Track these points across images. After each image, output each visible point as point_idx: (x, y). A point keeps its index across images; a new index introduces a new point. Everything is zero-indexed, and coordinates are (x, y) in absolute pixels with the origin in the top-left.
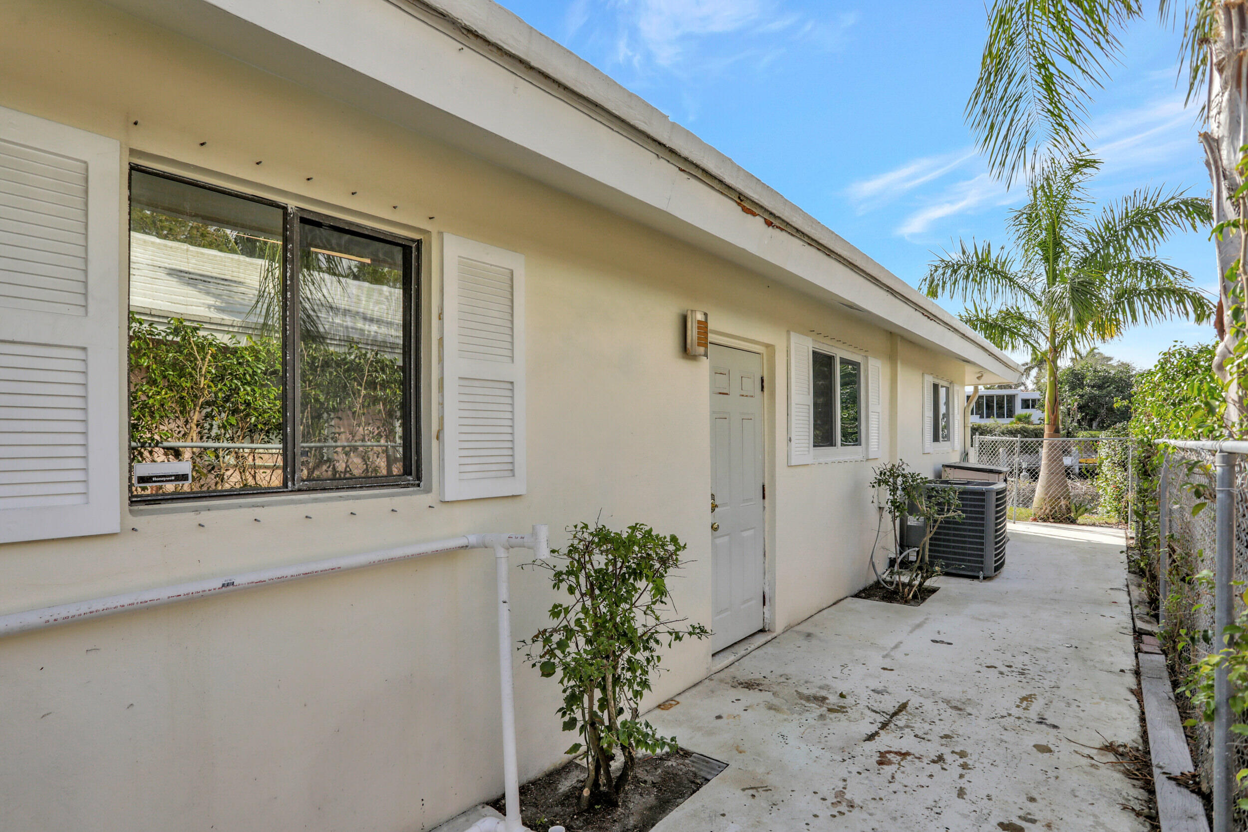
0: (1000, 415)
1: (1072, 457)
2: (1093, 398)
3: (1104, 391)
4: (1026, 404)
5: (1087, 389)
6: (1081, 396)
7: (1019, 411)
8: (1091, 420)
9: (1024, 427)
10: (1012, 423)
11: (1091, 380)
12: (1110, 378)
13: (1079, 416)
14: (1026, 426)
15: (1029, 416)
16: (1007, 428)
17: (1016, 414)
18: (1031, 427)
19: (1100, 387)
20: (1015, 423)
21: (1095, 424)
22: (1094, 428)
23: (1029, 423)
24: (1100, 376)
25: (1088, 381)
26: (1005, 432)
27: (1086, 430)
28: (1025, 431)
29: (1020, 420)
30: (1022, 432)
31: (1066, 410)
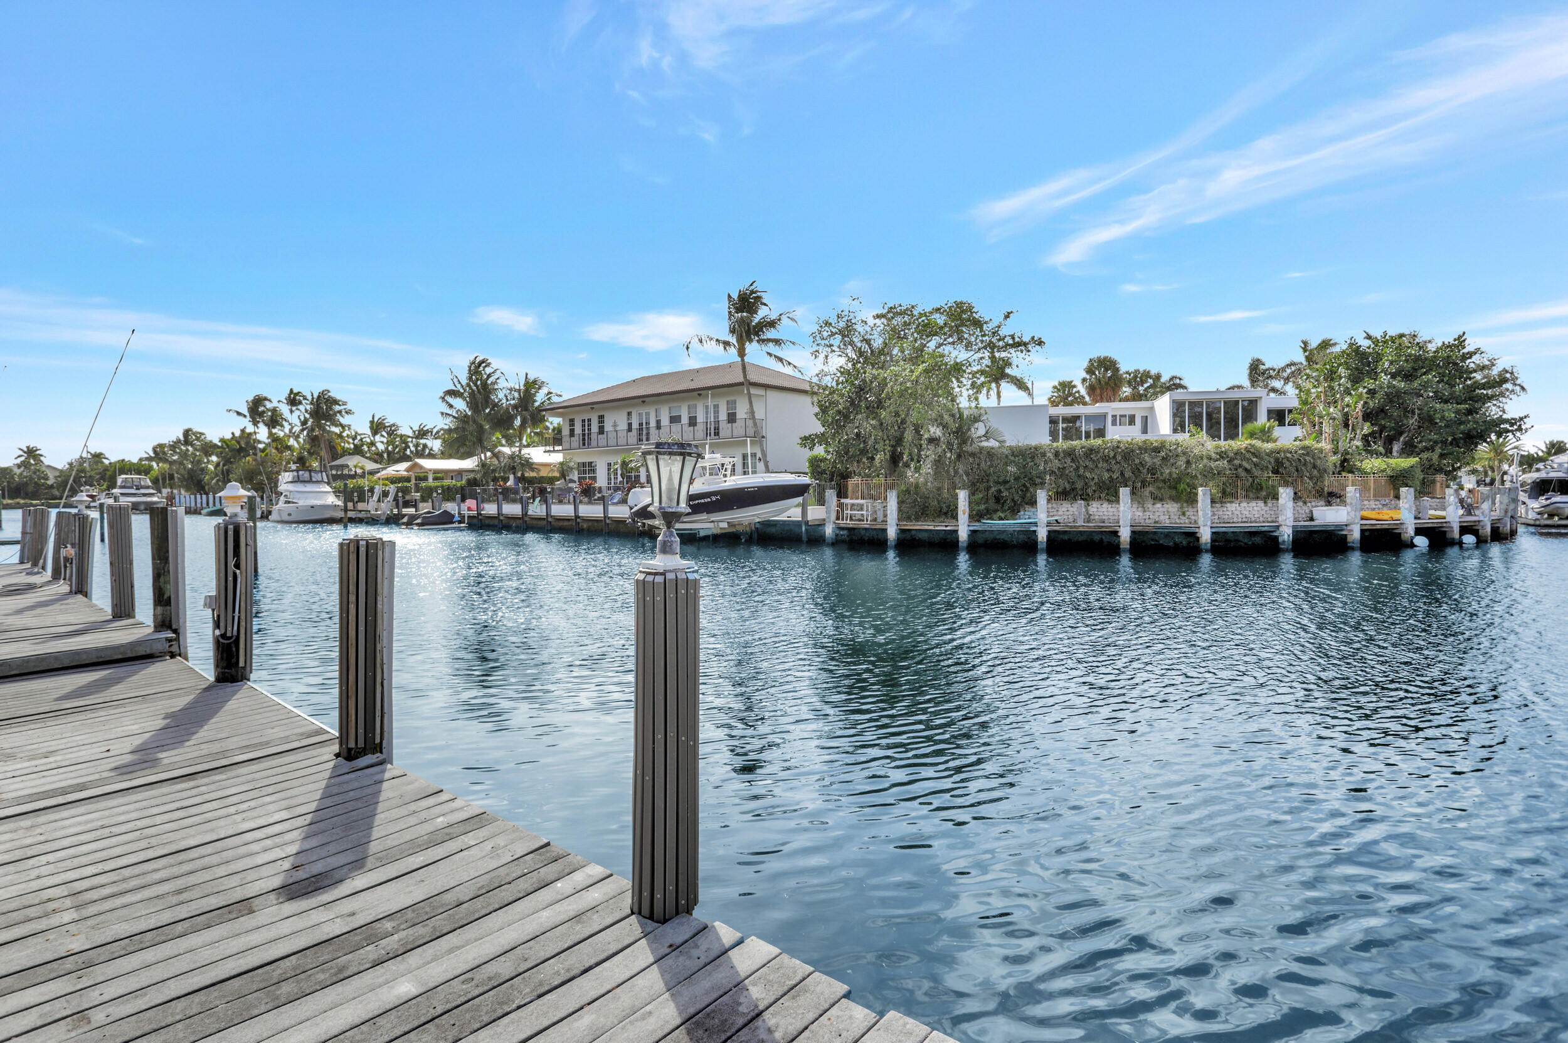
0: (1233, 436)
1: (1349, 508)
2: (1394, 397)
3: (1416, 384)
4: (1278, 418)
5: (1385, 378)
6: (1372, 392)
8: (1390, 441)
11: (1391, 363)
12: (1426, 359)
13: (1367, 428)
14: (1258, 443)
15: (1270, 429)
16: (1219, 447)
19: (1409, 376)
21: (1396, 447)
22: (1395, 454)
24: (1410, 355)
25: (1387, 364)
26: (1214, 454)
27: (1378, 454)
28: (1253, 454)
29: (1256, 434)
30: (1248, 455)
31: (1338, 415)
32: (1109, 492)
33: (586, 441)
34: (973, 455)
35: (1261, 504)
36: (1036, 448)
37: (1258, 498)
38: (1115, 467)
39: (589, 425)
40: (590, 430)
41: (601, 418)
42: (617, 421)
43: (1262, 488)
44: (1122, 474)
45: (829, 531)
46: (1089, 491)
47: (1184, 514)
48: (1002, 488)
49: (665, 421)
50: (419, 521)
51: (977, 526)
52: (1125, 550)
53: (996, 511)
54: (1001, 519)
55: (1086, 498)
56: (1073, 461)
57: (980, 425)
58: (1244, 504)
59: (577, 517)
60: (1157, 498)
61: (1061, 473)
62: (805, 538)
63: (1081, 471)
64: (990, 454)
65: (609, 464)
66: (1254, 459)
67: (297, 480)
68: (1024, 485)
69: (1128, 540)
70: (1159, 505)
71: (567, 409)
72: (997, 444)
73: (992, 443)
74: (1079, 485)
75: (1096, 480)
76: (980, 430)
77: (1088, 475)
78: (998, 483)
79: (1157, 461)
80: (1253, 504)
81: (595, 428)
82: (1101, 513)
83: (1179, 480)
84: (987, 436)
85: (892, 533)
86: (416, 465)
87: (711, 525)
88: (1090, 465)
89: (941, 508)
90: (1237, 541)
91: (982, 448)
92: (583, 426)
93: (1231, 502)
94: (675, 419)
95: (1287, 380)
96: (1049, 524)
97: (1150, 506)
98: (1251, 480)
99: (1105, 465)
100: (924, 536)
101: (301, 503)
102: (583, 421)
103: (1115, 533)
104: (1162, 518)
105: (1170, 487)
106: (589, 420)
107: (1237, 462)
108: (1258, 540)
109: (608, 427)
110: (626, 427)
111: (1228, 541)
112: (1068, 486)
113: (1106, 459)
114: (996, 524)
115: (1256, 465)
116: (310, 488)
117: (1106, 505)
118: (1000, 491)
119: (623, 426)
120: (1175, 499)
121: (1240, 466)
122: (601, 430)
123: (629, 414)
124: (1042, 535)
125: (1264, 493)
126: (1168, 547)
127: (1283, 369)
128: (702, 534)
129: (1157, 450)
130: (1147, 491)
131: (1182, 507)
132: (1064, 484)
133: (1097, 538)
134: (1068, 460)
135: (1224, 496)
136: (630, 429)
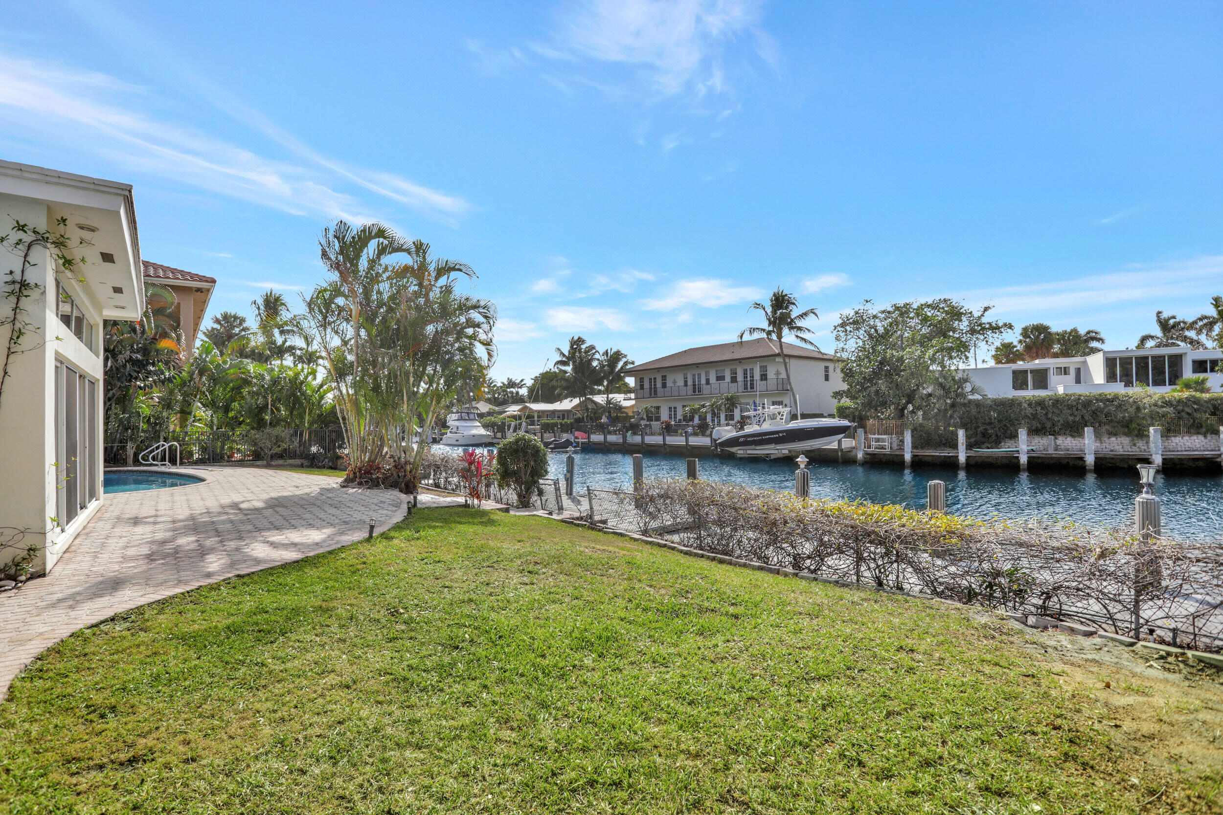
0: (1159, 382)
4: (1200, 366)
7: (1188, 373)
9: (1193, 396)
10: (1174, 391)
14: (1198, 394)
15: (1203, 381)
16: (1164, 397)
17: (1184, 376)
18: (1206, 396)
20: (1179, 391)
23: (1203, 391)
26: (1160, 403)
28: (1195, 403)
29: (1187, 386)
30: (1189, 403)
32: (1075, 430)
33: (654, 393)
34: (964, 405)
35: (1201, 437)
36: (1012, 400)
37: (1198, 433)
38: (1076, 413)
39: (655, 382)
40: (655, 385)
41: (664, 378)
42: (676, 380)
43: (1202, 426)
44: (1083, 417)
45: (860, 455)
46: (1056, 429)
47: (1135, 445)
48: (988, 427)
49: (713, 380)
50: (552, 446)
51: (971, 453)
52: (1090, 471)
53: (984, 443)
54: (988, 448)
55: (1054, 433)
56: (1042, 408)
57: (968, 384)
58: (1186, 438)
59: (665, 444)
60: (1111, 434)
61: (1035, 416)
62: (840, 460)
63: (1050, 416)
64: (977, 404)
65: (670, 408)
66: (1195, 406)
67: (461, 419)
68: (1005, 425)
69: (1093, 463)
70: (1113, 439)
71: (639, 372)
72: (980, 397)
73: (977, 397)
74: (1048, 425)
75: (1062, 421)
76: (968, 387)
77: (1056, 419)
78: (985, 424)
79: (1113, 408)
80: (1195, 437)
81: (659, 384)
82: (1067, 444)
83: (1131, 421)
84: (973, 391)
85: (908, 457)
86: (526, 407)
87: (776, 452)
88: (1057, 412)
89: (941, 441)
90: (1182, 464)
91: (970, 401)
92: (650, 382)
93: (1175, 436)
94: (720, 378)
95: (1199, 332)
96: (1028, 452)
97: (1106, 439)
98: (1192, 421)
99: (1069, 411)
100: (930, 459)
101: (466, 433)
102: (650, 379)
103: (1081, 459)
104: (1117, 447)
105: (1122, 426)
106: (655, 379)
107: (1180, 408)
108: (1200, 463)
109: (669, 383)
110: (683, 384)
111: (1175, 464)
112: (1039, 426)
113: (1070, 407)
114: (985, 452)
115: (1195, 410)
116: (469, 424)
117: (1069, 439)
118: (986, 430)
119: (681, 383)
120: (1126, 434)
121: (1183, 411)
122: (664, 385)
123: (685, 375)
124: (1024, 459)
125: (1204, 430)
126: (1124, 468)
127: (1195, 322)
128: (773, 457)
129: (1111, 401)
130: (1104, 429)
131: (1133, 440)
132: (1036, 424)
133: (1064, 462)
134: (1039, 408)
135: (1168, 432)
136: (686, 384)
